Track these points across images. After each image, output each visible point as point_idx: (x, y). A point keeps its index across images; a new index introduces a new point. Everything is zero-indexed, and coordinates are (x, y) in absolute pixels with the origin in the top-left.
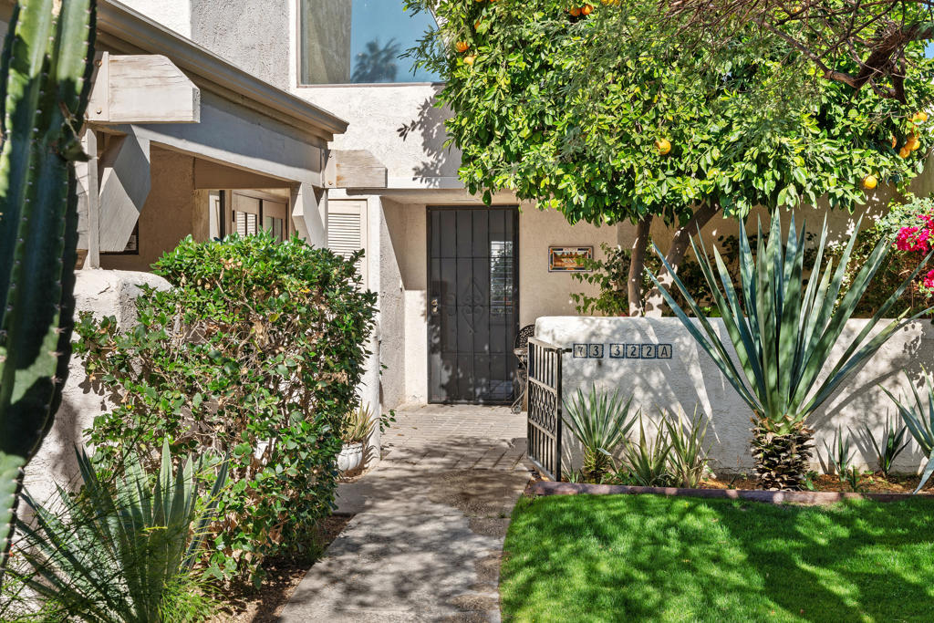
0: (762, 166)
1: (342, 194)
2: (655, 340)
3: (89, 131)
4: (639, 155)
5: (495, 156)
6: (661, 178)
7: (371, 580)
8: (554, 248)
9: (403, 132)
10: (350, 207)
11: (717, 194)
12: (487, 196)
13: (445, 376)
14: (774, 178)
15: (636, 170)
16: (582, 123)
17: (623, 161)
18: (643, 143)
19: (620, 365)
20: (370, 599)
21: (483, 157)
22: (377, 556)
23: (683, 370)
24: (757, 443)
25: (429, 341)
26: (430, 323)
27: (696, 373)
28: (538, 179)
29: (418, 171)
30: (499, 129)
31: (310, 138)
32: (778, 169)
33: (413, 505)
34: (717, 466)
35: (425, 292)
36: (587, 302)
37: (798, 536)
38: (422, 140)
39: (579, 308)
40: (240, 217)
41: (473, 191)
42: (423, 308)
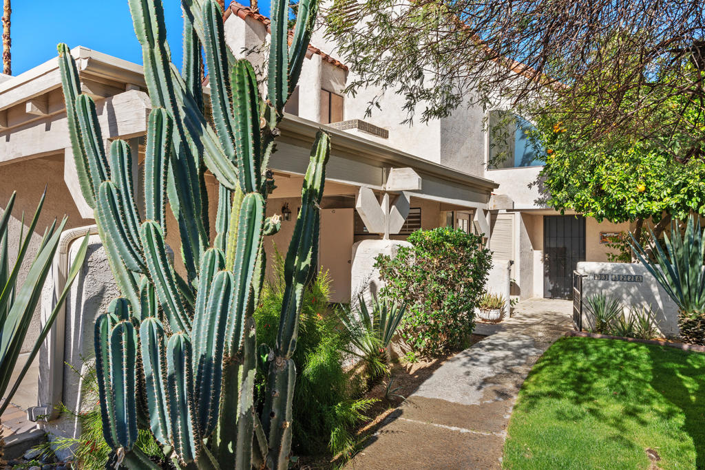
0: (690, 197)
1: (505, 211)
2: (634, 273)
3: (386, 194)
4: (628, 193)
5: (564, 195)
6: (640, 202)
7: (482, 357)
8: (602, 233)
9: (530, 186)
10: (508, 217)
11: (668, 209)
12: (562, 211)
13: (551, 287)
14: (697, 201)
15: (627, 199)
16: (601, 180)
17: (619, 195)
18: (630, 187)
19: (616, 283)
20: (477, 363)
21: (558, 195)
22: (488, 350)
23: (648, 288)
24: (680, 322)
25: (544, 272)
26: (544, 264)
27: (655, 289)
28: (583, 204)
29: (536, 202)
30: (566, 184)
31: (482, 191)
32: (699, 197)
33: (514, 334)
34: (666, 332)
35: (543, 251)
36: (613, 257)
37: (686, 364)
38: (538, 189)
39: (609, 259)
40: (460, 221)
41: (557, 210)
42: (541, 257)
